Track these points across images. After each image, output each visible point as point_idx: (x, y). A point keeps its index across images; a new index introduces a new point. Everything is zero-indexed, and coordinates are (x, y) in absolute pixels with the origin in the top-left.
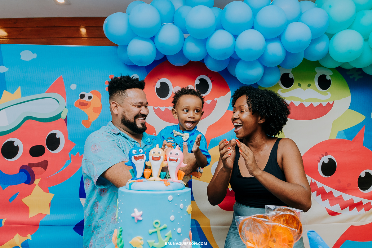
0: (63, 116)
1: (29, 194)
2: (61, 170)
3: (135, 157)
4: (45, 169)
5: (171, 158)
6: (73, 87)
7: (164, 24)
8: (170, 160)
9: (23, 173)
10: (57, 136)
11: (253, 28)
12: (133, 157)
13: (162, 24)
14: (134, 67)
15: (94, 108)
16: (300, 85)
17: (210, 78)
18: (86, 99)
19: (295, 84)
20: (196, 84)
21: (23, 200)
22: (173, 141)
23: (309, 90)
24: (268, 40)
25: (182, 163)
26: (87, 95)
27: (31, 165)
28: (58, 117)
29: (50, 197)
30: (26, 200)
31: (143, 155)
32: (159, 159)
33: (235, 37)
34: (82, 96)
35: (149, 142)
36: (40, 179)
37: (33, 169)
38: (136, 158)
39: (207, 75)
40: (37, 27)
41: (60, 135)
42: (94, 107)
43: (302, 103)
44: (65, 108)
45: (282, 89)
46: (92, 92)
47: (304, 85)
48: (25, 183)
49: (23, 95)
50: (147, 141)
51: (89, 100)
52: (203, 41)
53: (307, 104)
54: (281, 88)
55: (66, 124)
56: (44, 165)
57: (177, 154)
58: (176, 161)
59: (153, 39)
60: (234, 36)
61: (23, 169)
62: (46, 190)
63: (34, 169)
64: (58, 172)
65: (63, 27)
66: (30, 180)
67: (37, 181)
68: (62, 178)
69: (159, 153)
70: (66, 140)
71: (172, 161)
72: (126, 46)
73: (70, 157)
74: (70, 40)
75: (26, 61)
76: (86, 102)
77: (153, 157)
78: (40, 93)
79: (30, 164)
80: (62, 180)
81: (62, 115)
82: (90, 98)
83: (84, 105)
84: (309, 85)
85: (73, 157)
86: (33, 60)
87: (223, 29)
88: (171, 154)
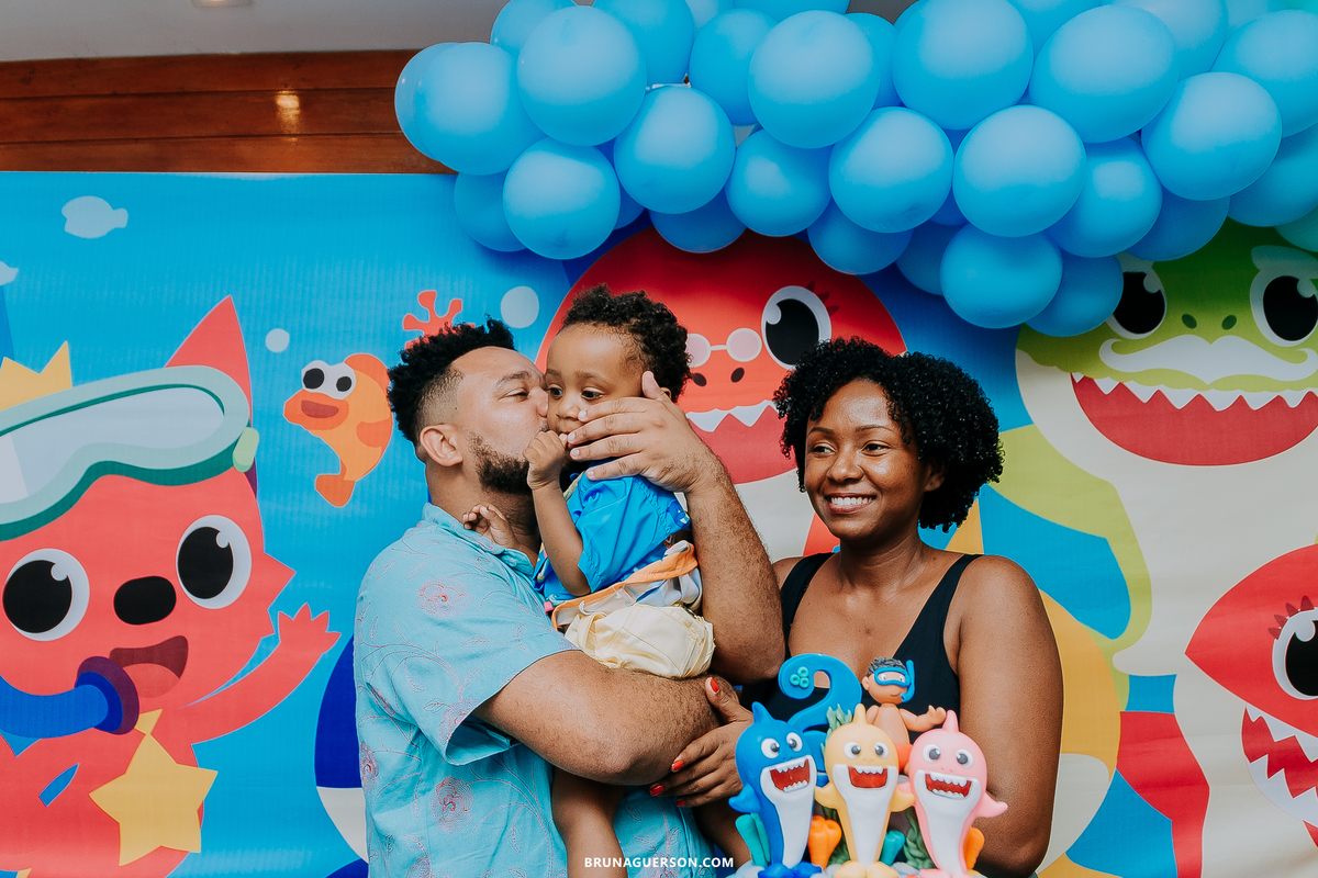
0: (243, 461)
1: (117, 769)
2: (239, 677)
3: (774, 774)
4: (179, 669)
5: (936, 776)
6: (278, 340)
7: (654, 86)
8: (933, 785)
9: (91, 689)
10: (221, 542)
11: (1025, 98)
12: (766, 773)
13: (648, 88)
14: (516, 259)
15: (361, 426)
16: (1190, 322)
17: (823, 298)
18: (328, 389)
19: (1171, 318)
20: (767, 324)
21: (93, 795)
22: (901, 676)
23: (1230, 341)
24: (1095, 148)
25: (987, 797)
26: (332, 374)
27: (123, 657)
28: (222, 462)
29: (199, 781)
30: (106, 797)
31: (807, 763)
32: (879, 780)
33: (956, 137)
34: (314, 378)
35: (805, 686)
36: (159, 712)
37: (130, 670)
38: (781, 780)
39: (811, 288)
40: (115, 95)
41: (230, 535)
42: (362, 424)
43: (1199, 397)
44: (249, 425)
45: (1119, 337)
46: (351, 363)
47: (1209, 321)
48: (100, 727)
49: (81, 374)
50: (796, 683)
51: (342, 395)
52: (818, 158)
53: (1221, 401)
54: (1113, 335)
55: (255, 492)
56: (174, 655)
57: (963, 760)
58: (965, 790)
59: (607, 150)
60: (947, 131)
61: (90, 673)
62: (184, 757)
63: (133, 671)
64: (230, 683)
65: (217, 93)
66: (119, 716)
67: (147, 721)
68: (244, 708)
69: (880, 752)
70: (258, 556)
71: (942, 792)
72: (499, 178)
73: (276, 623)
74: (245, 148)
75: (85, 239)
76: (329, 403)
77: (852, 771)
78: (147, 368)
79: (117, 653)
80: (246, 716)
81: (236, 453)
82: (344, 384)
83: (323, 413)
84: (1229, 323)
85: (285, 622)
86: (115, 232)
87: (902, 105)
88: (934, 756)
